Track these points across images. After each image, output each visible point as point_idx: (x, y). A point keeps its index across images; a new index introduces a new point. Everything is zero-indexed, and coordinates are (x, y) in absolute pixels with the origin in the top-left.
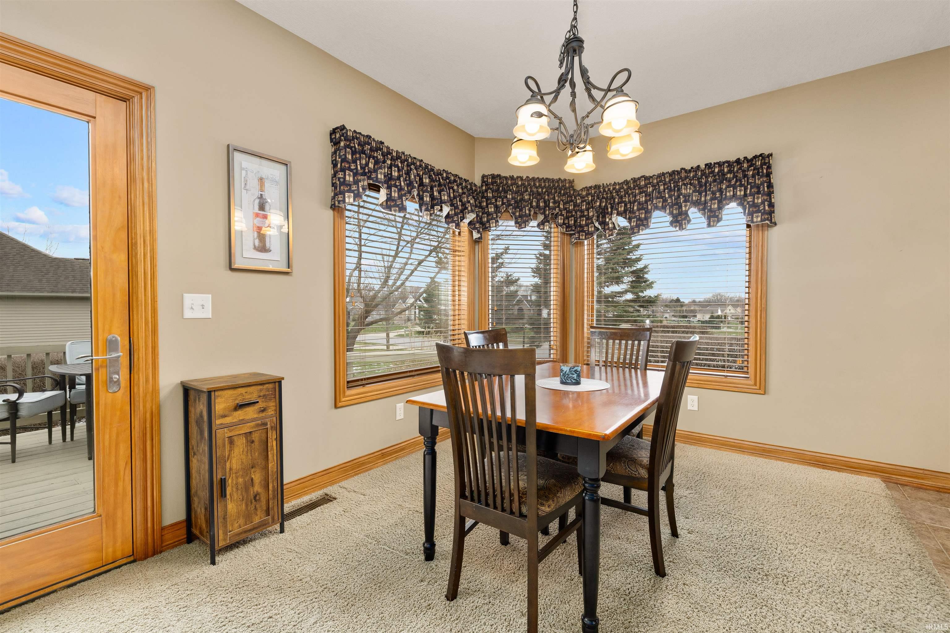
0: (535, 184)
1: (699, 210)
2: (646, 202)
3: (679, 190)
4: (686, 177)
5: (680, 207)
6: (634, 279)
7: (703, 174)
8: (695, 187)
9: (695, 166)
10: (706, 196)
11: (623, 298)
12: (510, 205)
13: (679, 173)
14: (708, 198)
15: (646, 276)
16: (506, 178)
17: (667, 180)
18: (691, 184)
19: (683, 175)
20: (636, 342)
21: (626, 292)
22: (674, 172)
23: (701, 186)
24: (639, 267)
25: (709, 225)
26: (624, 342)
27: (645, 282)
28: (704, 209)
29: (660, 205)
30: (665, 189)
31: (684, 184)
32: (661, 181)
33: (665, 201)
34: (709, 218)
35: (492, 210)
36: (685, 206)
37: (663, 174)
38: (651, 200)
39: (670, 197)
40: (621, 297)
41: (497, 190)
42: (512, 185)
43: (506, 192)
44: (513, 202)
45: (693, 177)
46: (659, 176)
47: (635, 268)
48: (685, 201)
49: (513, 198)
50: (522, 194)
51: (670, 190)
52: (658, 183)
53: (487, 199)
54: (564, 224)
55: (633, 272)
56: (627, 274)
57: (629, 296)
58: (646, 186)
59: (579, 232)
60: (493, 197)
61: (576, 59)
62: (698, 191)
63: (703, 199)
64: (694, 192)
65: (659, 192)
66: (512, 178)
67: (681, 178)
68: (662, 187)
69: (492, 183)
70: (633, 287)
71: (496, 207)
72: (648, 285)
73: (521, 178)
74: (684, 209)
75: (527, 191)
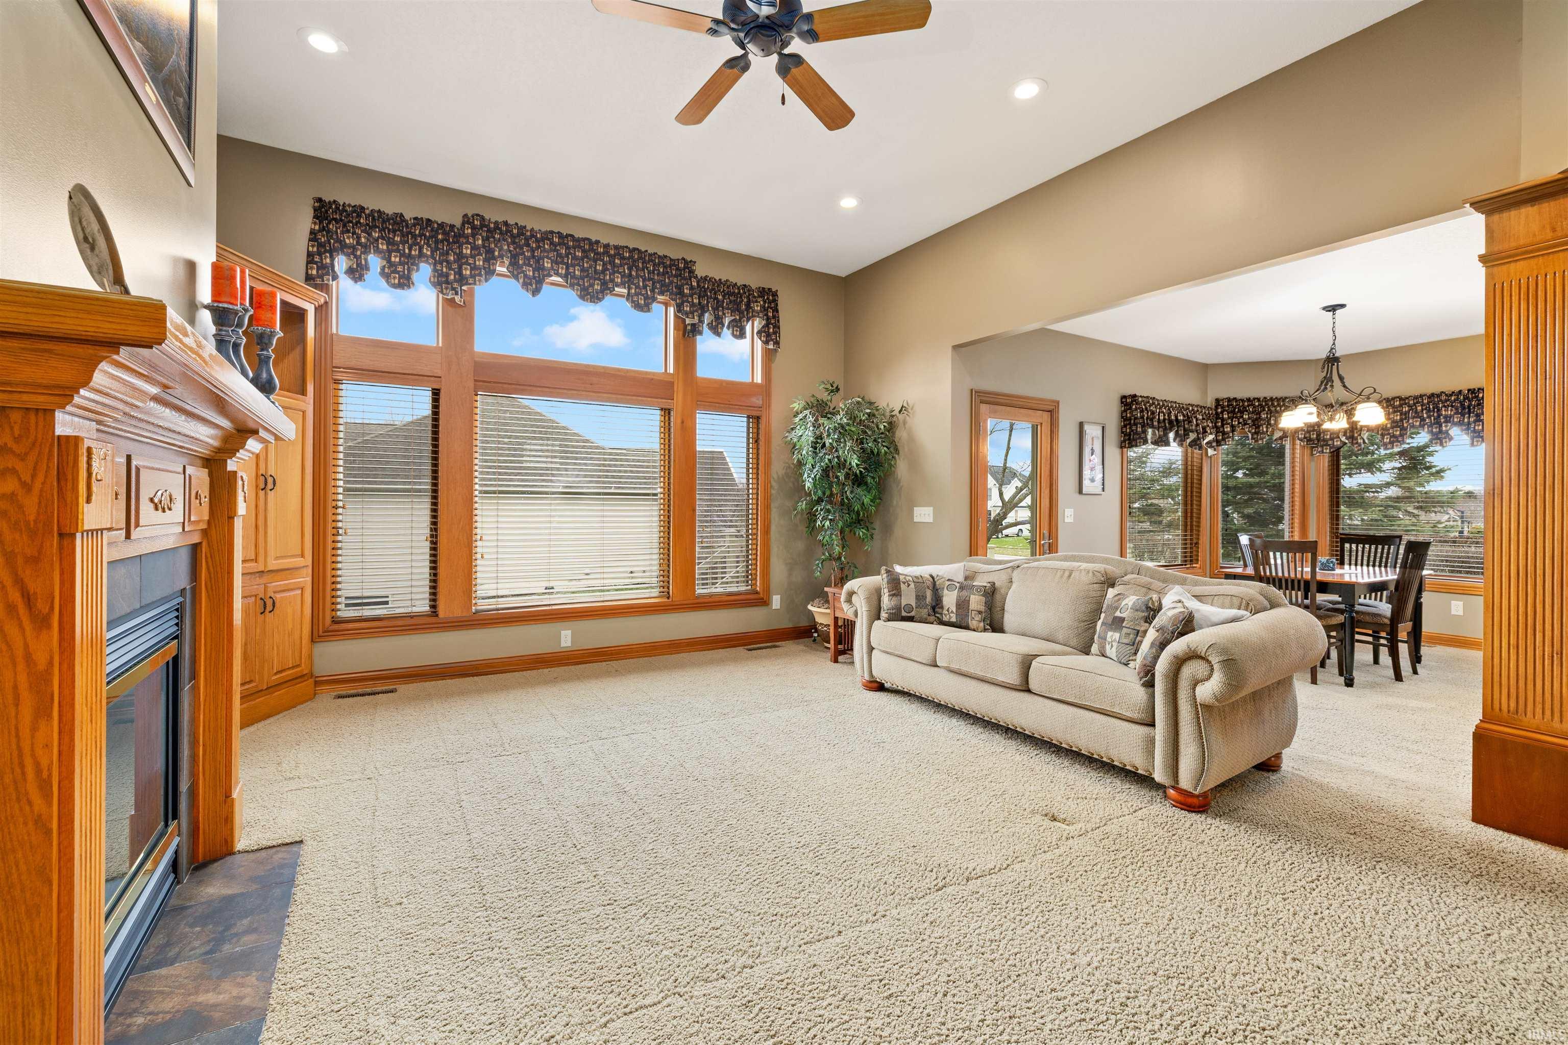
0: (1273, 404)
1: (1462, 430)
2: (1401, 420)
3: (1439, 410)
4: (1446, 401)
5: (1441, 426)
6: (1404, 464)
7: (1466, 398)
8: (1457, 409)
9: (1457, 390)
10: (1469, 417)
11: (1382, 495)
12: (1245, 424)
13: (1438, 396)
14: (1472, 419)
15: (1428, 459)
16: (1243, 400)
17: (1426, 401)
18: (1452, 406)
19: (1443, 397)
20: (1386, 547)
21: (1388, 485)
22: (1433, 395)
23: (1464, 408)
24: (1415, 445)
25: (1472, 444)
26: (1373, 547)
27: (1428, 468)
28: (1468, 429)
29: (1418, 424)
30: (1422, 410)
31: (1445, 406)
32: (1418, 402)
33: (1423, 420)
34: (1472, 439)
35: (1228, 429)
36: (1446, 426)
37: (1421, 396)
38: (1407, 418)
39: (1429, 417)
40: (1377, 492)
41: (1233, 412)
42: (1248, 406)
43: (1242, 412)
44: (1249, 422)
45: (1455, 400)
46: (1416, 398)
47: (1407, 446)
48: (1446, 422)
49: (1249, 418)
50: (1259, 413)
51: (1429, 411)
52: (1414, 404)
53: (1223, 420)
54: (1305, 438)
55: (1402, 454)
56: (1391, 457)
57: (1393, 491)
58: (1401, 405)
59: (1322, 446)
60: (1229, 418)
61: (1335, 367)
62: (1460, 413)
63: (1466, 420)
64: (1455, 414)
65: (1416, 412)
66: (1249, 400)
67: (1441, 400)
68: (1419, 408)
69: (1228, 406)
70: (1400, 478)
71: (1233, 426)
72: (1432, 474)
73: (1258, 400)
74: (1444, 428)
75: (1264, 410)
